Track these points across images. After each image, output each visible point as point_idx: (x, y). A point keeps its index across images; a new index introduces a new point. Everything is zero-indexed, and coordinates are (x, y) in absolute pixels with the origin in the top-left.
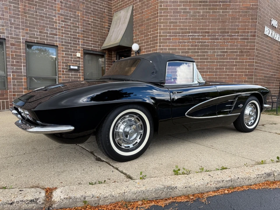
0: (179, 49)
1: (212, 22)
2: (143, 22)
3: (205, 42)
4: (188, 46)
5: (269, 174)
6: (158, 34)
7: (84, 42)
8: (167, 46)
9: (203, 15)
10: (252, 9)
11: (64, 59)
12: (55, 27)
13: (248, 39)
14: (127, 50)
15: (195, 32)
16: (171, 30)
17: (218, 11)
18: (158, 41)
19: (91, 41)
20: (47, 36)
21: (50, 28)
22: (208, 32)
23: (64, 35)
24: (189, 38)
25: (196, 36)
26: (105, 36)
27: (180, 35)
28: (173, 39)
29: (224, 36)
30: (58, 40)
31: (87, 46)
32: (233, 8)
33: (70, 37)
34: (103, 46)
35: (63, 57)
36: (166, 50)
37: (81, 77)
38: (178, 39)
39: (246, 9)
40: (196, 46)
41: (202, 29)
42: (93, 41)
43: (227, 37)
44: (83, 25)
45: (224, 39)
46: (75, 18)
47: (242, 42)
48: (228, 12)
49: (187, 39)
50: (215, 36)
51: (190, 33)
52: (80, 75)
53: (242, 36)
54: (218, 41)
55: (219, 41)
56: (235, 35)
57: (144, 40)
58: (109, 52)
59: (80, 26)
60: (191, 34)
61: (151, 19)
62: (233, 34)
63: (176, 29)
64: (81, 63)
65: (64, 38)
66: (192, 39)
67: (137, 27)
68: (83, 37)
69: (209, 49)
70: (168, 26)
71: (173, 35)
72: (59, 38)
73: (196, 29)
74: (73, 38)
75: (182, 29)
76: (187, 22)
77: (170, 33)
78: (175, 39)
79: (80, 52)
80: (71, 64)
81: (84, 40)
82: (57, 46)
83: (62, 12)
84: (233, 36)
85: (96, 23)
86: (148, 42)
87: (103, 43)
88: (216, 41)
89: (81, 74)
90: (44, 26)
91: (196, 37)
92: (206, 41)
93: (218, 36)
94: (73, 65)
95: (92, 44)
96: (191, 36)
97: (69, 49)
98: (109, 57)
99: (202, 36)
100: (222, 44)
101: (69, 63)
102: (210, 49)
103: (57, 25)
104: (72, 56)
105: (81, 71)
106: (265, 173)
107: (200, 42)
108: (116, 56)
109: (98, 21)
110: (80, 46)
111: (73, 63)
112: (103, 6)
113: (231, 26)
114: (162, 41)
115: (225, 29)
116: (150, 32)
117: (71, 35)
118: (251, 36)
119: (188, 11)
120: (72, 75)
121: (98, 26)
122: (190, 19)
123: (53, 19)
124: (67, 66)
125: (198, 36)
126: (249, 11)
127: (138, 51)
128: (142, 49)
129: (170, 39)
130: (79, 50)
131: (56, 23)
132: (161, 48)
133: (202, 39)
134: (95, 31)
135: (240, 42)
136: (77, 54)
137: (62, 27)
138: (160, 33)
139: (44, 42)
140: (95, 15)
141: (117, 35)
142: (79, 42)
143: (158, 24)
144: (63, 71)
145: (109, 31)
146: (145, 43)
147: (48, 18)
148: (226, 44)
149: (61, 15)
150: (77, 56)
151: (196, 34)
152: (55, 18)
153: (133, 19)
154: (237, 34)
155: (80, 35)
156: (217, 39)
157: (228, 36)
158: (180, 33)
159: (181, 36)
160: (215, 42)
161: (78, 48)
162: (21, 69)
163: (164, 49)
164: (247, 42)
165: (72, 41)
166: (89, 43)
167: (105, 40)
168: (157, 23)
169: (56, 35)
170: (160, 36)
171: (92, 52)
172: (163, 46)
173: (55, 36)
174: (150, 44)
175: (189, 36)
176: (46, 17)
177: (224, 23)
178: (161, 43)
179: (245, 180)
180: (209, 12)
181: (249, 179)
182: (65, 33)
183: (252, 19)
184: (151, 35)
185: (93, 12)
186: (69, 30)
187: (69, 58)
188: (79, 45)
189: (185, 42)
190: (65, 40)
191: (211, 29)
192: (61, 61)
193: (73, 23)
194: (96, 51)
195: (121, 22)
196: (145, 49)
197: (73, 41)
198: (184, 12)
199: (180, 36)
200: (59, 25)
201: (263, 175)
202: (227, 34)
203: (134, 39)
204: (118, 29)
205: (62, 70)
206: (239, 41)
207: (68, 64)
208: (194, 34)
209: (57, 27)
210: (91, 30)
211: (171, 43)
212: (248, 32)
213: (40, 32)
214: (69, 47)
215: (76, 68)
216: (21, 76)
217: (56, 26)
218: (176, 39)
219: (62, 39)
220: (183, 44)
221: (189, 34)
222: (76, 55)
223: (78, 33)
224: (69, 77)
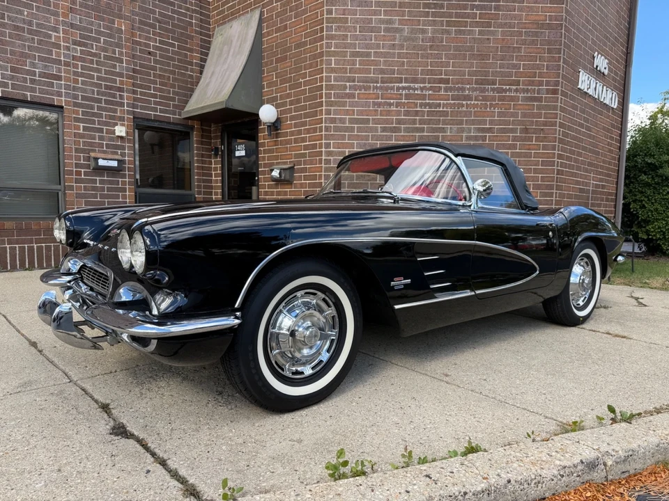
0: (376, 122)
1: (455, 57)
2: (285, 51)
3: (439, 105)
4: (399, 113)
5: (591, 462)
6: (324, 83)
7: (135, 99)
8: (347, 112)
9: (432, 39)
10: (550, 26)
11: (81, 140)
12: (54, 57)
13: (539, 99)
14: (247, 120)
15: (415, 81)
16: (355, 73)
17: (468, 28)
18: (324, 99)
19: (155, 96)
20: (33, 81)
21: (41, 59)
22: (447, 81)
23: (80, 79)
24: (401, 94)
25: (417, 89)
26: (192, 84)
27: (378, 85)
28: (362, 96)
29: (483, 90)
30: (63, 91)
31: (142, 108)
32: (506, 24)
33: (99, 86)
34: (186, 110)
35: (77, 136)
36: (344, 123)
37: (127, 186)
38: (374, 96)
39: (535, 26)
40: (417, 113)
41: (431, 72)
42: (161, 97)
43: (492, 94)
44: (133, 55)
45: (485, 99)
46: (110, 36)
47: (527, 107)
48: (493, 33)
49: (394, 96)
50: (463, 89)
51: (401, 82)
52: (124, 183)
53: (527, 91)
54: (469, 102)
55: (472, 102)
56: (510, 90)
57: (289, 96)
58: (201, 125)
59: (124, 58)
60: (404, 85)
61: (305, 44)
62: (504, 87)
63: (368, 71)
64: (126, 151)
65: (80, 86)
66: (408, 97)
67: (271, 65)
68: (134, 85)
69: (447, 121)
70: (348, 62)
71: (360, 86)
72: (67, 87)
73: (416, 72)
74: (107, 87)
75: (382, 72)
76: (394, 54)
77: (354, 81)
78: (366, 96)
79: (126, 123)
80: (99, 155)
81: (134, 92)
82: (62, 107)
83: (76, 19)
84: (505, 91)
85: (167, 51)
86: (298, 101)
87: (186, 102)
88: (464, 102)
89: (127, 180)
90: (23, 55)
91: (416, 92)
92: (442, 102)
93: (469, 89)
94: (105, 157)
95: (156, 103)
96: (404, 88)
97: (94, 115)
98: (202, 137)
99: (431, 88)
100: (479, 109)
101: (94, 151)
102: (451, 122)
103: (62, 51)
104: (103, 133)
105: (127, 172)
106: (582, 462)
107: (426, 105)
108: (221, 135)
109: (173, 45)
110: (126, 108)
111: (104, 152)
112: (188, 9)
113: (500, 68)
114: (333, 99)
115: (487, 74)
116: (304, 76)
117: (99, 78)
118: (548, 91)
119: (397, 28)
120: (102, 182)
121: (173, 59)
122: (402, 47)
123: (50, 36)
124: (88, 159)
125: (422, 89)
126: (542, 33)
127: (274, 124)
128: (284, 120)
129: (353, 96)
130: (122, 119)
131: (58, 46)
132: (332, 116)
133: (430, 97)
134: (165, 71)
135: (521, 107)
136: (116, 128)
137: (74, 58)
138: (328, 79)
139: (25, 95)
140: (167, 30)
141: (221, 82)
142: (121, 97)
143: (323, 57)
144: (78, 173)
145: (201, 73)
146: (291, 103)
147: (37, 33)
148: (488, 109)
149: (72, 26)
150: (118, 133)
151: (416, 86)
152: (56, 34)
153: (262, 43)
154: (514, 87)
155: (125, 79)
156: (468, 98)
157: (493, 90)
158: (377, 82)
159: (381, 88)
160: (463, 106)
161: (119, 114)
163: (338, 121)
164: (539, 108)
165: (103, 94)
166: (149, 102)
167: (191, 95)
168: (321, 54)
169: (59, 78)
170: (329, 87)
171: (156, 125)
172: (336, 112)
173: (55, 82)
174: (304, 108)
175: (398, 88)
176: (30, 32)
177: (483, 60)
178: (331, 106)
179: (526, 486)
180: (448, 32)
181: (539, 482)
182: (82, 75)
183: (550, 51)
184: (306, 84)
185: (160, 22)
186: (95, 66)
187: (95, 139)
188: (122, 105)
189: (390, 105)
190: (84, 91)
191: (454, 72)
192: (73, 146)
193: (105, 50)
194: (169, 123)
195: (232, 50)
196: (292, 118)
197: (105, 96)
198: (387, 30)
199: (377, 87)
200: (65, 52)
201: (575, 466)
202: (492, 87)
203: (264, 94)
204: (226, 67)
205: (75, 170)
206: (520, 103)
207: (93, 155)
208: (412, 85)
209: (62, 58)
210: (154, 69)
211: (357, 104)
212: (541, 83)
213: (13, 69)
214: (96, 111)
215: (115, 164)
217: (58, 54)
218: (368, 96)
219: (75, 89)
220: (387, 108)
221: (400, 85)
222: (114, 132)
223: (121, 75)
224: (94, 189)
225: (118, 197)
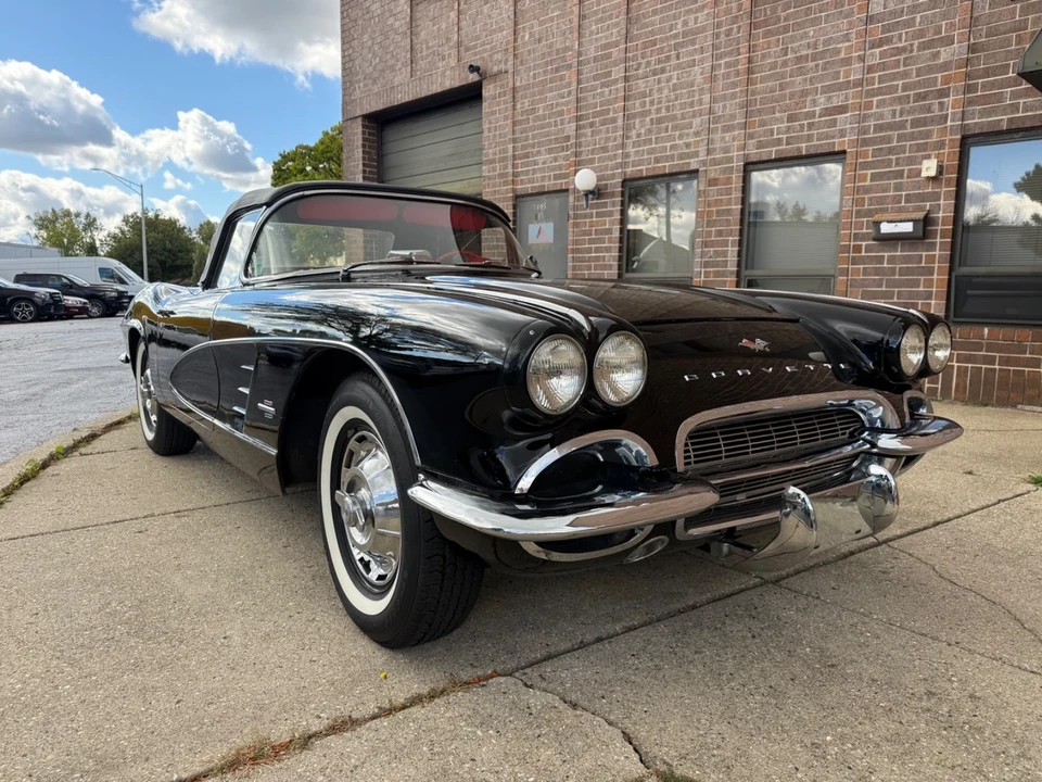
7: (971, 102)
11: (867, 197)
12: (841, 80)
20: (811, 126)
21: (826, 90)
23: (875, 99)
30: (849, 126)
33: (904, 100)
35: (862, 191)
37: (936, 265)
52: (931, 259)
59: (957, 33)
64: (942, 201)
65: (874, 110)
68: (971, 75)
72: (855, 119)
74: (918, 97)
79: (946, 150)
80: (887, 216)
81: (972, 89)
82: (844, 152)
90: (804, 93)
94: (891, 218)
97: (891, 151)
101: (881, 210)
103: (852, 67)
104: (902, 177)
105: (937, 240)
110: (949, 123)
111: (901, 210)
117: (906, 87)
120: (893, 260)
123: (838, 51)
124: (871, 224)
130: (939, 145)
131: (848, 61)
136: (924, 164)
137: (870, 69)
139: (799, 149)
142: (943, 106)
144: (857, 249)
147: (823, 55)
149: (872, 19)
150: (924, 174)
152: (847, 44)
155: (953, 72)
161: (934, 139)
162: (725, 254)
165: (911, 111)
166: (1000, 97)
169: (844, 109)
173: (838, 117)
176: (815, 57)
182: (879, 92)
186: (902, 69)
187: (887, 190)
188: (942, 120)
190: (880, 116)
192: (855, 209)
193: (921, 34)
197: (913, 114)
200: (858, 65)
205: (853, 244)
207: (878, 217)
209: (852, 78)
210: (1021, 26)
213: (791, 118)
214: (895, 144)
215: (908, 227)
216: (723, 274)
217: (847, 74)
219: (866, 118)
222: (919, 173)
223: (946, 66)
224: (877, 272)
225: (916, 283)
